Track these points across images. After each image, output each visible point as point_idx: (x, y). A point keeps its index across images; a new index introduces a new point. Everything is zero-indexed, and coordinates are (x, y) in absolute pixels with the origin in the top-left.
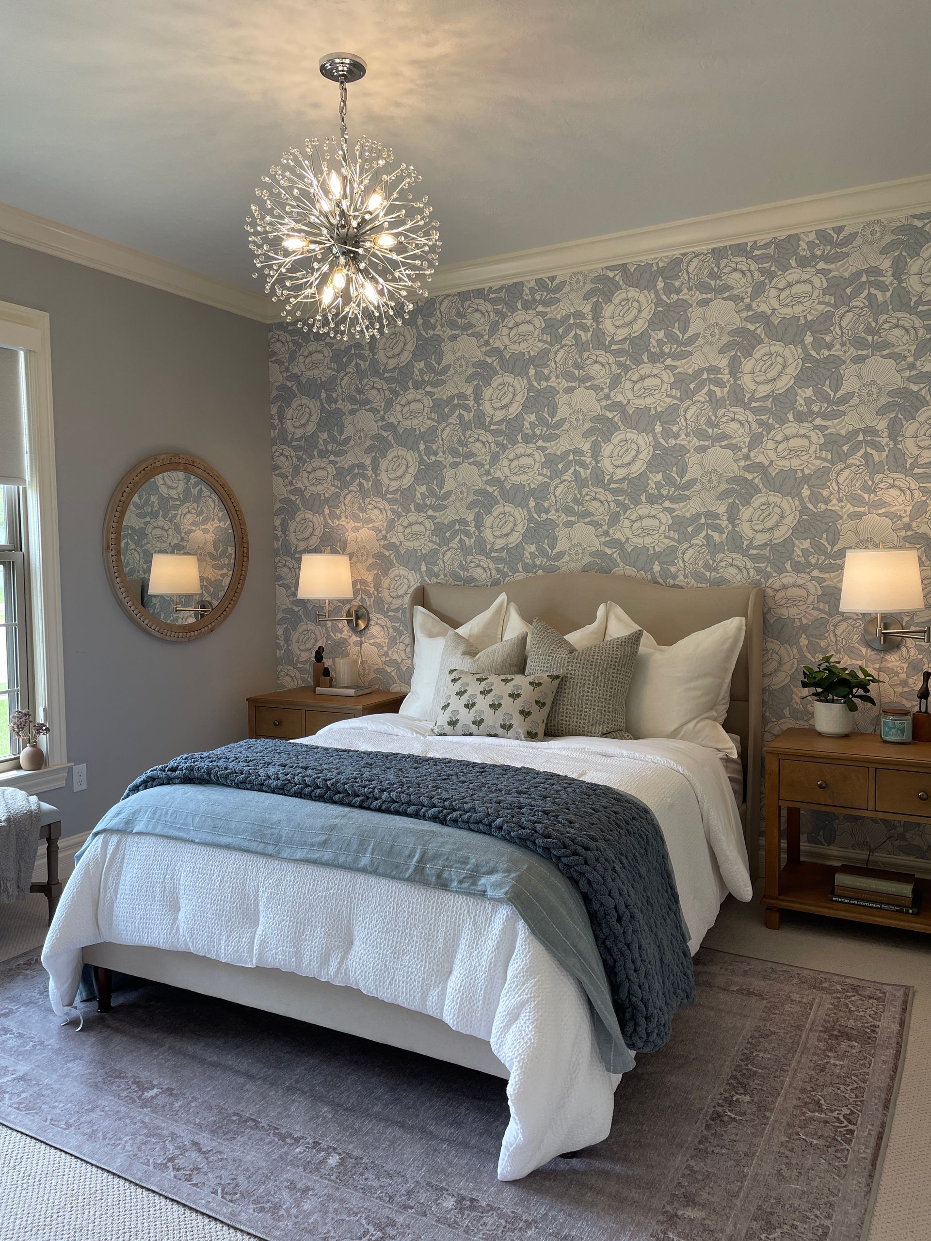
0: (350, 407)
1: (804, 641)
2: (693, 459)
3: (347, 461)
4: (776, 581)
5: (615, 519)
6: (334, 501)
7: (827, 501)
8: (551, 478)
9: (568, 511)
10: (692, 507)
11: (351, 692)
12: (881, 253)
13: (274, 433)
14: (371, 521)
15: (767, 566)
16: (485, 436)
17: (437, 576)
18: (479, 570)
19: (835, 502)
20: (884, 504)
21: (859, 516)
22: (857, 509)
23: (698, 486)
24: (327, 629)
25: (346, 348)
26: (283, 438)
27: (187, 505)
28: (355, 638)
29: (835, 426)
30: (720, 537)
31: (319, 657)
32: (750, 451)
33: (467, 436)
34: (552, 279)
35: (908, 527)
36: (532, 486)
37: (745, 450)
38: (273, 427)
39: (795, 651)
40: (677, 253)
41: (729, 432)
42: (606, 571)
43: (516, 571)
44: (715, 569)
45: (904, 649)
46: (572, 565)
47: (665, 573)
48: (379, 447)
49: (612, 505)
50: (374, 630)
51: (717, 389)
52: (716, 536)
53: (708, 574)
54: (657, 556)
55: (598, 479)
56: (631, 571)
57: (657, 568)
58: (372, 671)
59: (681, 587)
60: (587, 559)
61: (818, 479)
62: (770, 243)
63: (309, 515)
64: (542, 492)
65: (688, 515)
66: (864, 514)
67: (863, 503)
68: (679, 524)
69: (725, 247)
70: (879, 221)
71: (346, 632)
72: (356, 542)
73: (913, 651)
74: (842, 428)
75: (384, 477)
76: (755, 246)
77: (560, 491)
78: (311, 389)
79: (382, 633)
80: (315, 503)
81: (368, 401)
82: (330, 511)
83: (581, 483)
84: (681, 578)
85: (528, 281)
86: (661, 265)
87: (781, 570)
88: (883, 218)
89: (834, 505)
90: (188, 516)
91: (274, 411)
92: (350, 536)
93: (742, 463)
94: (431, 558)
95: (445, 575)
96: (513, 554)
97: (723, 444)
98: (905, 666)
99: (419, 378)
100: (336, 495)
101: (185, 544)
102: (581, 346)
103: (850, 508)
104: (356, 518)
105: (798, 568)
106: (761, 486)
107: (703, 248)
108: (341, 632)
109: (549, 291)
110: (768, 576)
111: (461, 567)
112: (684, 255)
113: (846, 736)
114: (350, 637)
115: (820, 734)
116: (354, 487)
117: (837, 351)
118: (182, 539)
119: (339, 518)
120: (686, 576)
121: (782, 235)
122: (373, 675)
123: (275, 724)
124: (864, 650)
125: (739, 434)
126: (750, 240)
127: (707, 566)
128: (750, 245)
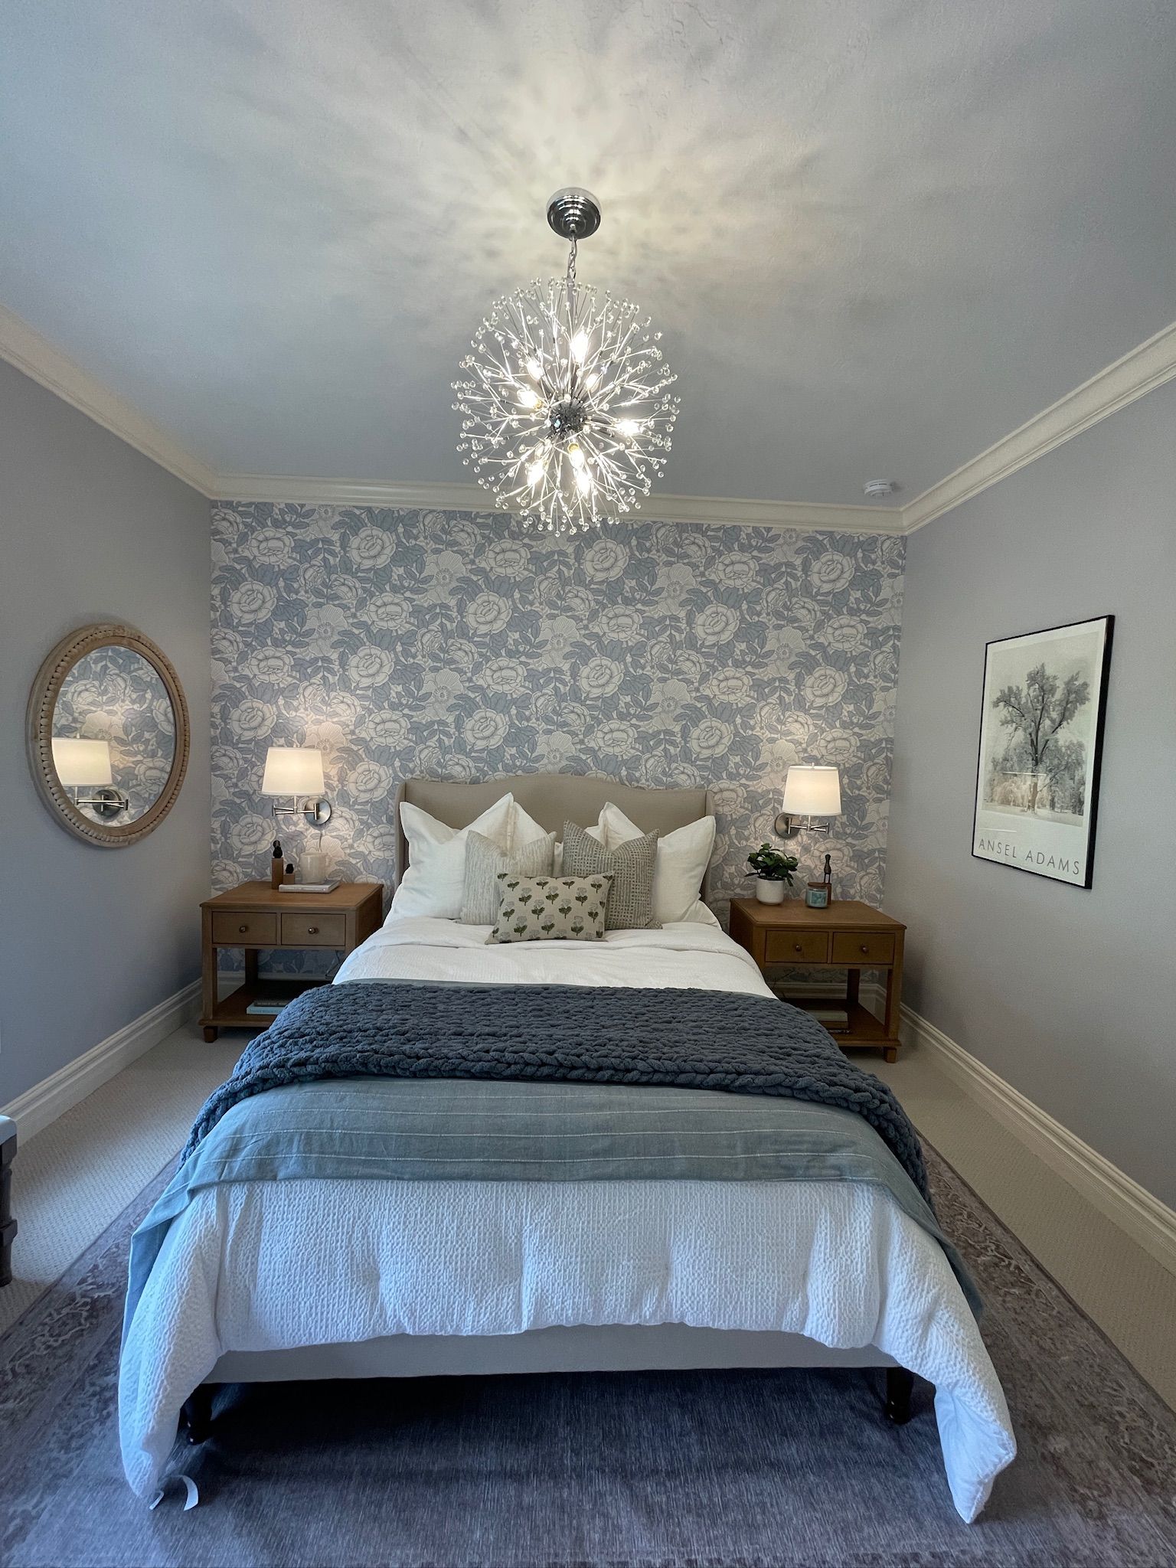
0: (314, 599)
1: (733, 831)
2: (656, 687)
3: (310, 653)
4: (715, 786)
5: (589, 730)
6: (291, 692)
7: (753, 728)
8: (532, 690)
9: (547, 720)
10: (653, 726)
12: (796, 553)
13: (215, 615)
14: (337, 714)
15: (709, 775)
16: (468, 646)
17: (412, 772)
18: (458, 768)
19: (758, 729)
20: (790, 733)
21: (772, 741)
22: (773, 735)
23: (659, 709)
24: (277, 822)
25: (311, 540)
26: (227, 621)
27: (84, 682)
28: (313, 831)
29: (762, 674)
30: (675, 751)
31: (278, 853)
32: (700, 685)
33: (449, 644)
35: (805, 750)
36: (514, 696)
37: (696, 684)
38: (214, 608)
39: (727, 839)
40: (649, 520)
41: (685, 668)
42: (581, 774)
43: (495, 770)
44: (671, 776)
45: (799, 836)
46: (550, 767)
47: (631, 778)
48: (348, 643)
49: (588, 719)
50: (337, 823)
51: (676, 634)
52: (672, 749)
53: (664, 779)
54: (625, 762)
55: (576, 695)
56: (602, 775)
57: (624, 773)
58: (333, 862)
59: (643, 789)
60: (564, 763)
61: (748, 711)
62: (720, 528)
63: (258, 704)
64: (523, 703)
65: (650, 731)
66: (777, 739)
67: (778, 732)
68: (643, 738)
69: (687, 524)
70: (795, 530)
71: (301, 825)
72: (318, 735)
73: (805, 838)
74: (765, 676)
75: (353, 674)
76: (708, 528)
77: (542, 702)
78: (265, 575)
79: (347, 826)
80: (268, 693)
81: (336, 597)
82: (286, 702)
83: (561, 697)
84: (644, 781)
86: (635, 526)
87: (720, 778)
88: (798, 528)
89: (757, 732)
90: (85, 694)
91: (216, 592)
92: (310, 729)
93: (694, 694)
94: (407, 755)
95: (422, 772)
96: (493, 757)
97: (680, 677)
98: (799, 849)
99: (397, 583)
100: (294, 688)
101: (78, 725)
102: (564, 581)
103: (768, 735)
104: (317, 710)
105: (731, 777)
106: (707, 713)
107: (670, 521)
108: (296, 824)
110: (710, 782)
111: (439, 763)
112: (654, 522)
113: (778, 905)
114: (307, 830)
115: (761, 903)
116: (317, 680)
117: (763, 618)
118: (75, 720)
119: (296, 710)
120: (647, 780)
121: (729, 524)
123: (241, 931)
124: (773, 837)
125: (693, 672)
127: (664, 773)
128: (705, 526)
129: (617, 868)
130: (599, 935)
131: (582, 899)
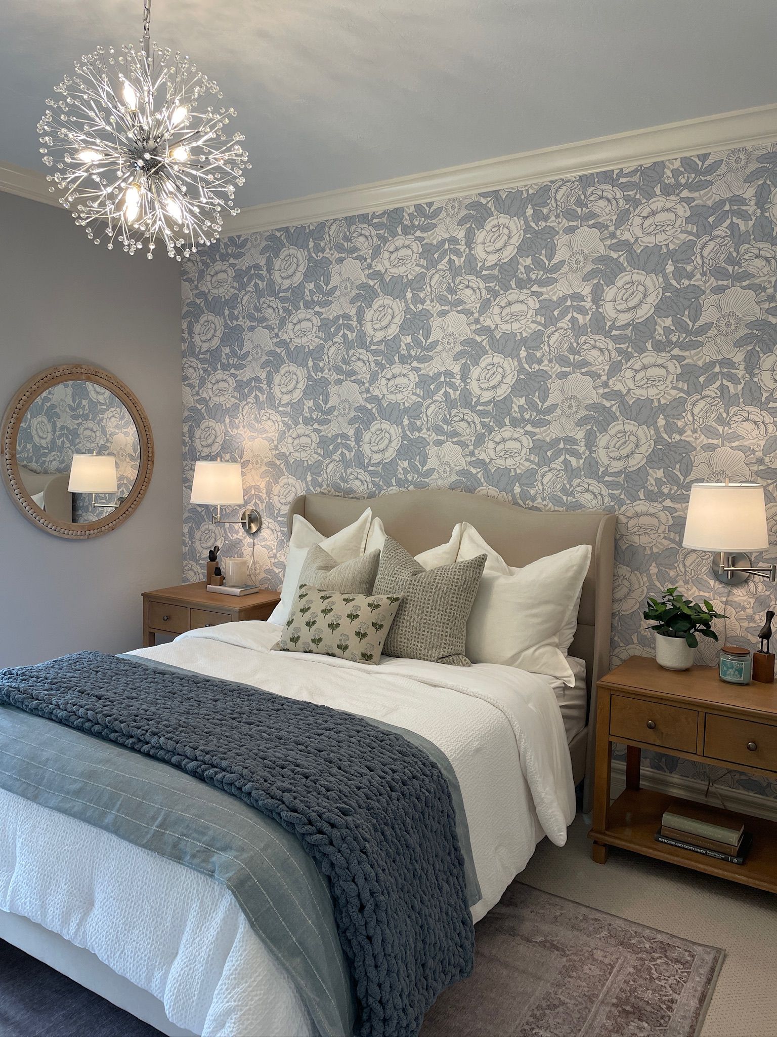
0: (249, 323)
1: (654, 570)
2: (554, 385)
3: (246, 374)
4: (630, 508)
5: (480, 440)
6: (233, 411)
7: (681, 432)
8: (424, 398)
9: (438, 430)
10: (552, 432)
11: (237, 591)
12: (745, 181)
13: (184, 347)
14: (265, 431)
15: (621, 494)
16: (366, 355)
17: (321, 486)
18: (358, 483)
19: (689, 433)
20: (738, 437)
21: (711, 448)
22: (710, 441)
23: (558, 412)
24: (225, 530)
25: (246, 268)
26: (192, 351)
27: (112, 409)
28: (249, 540)
29: (693, 357)
30: (578, 462)
31: (213, 556)
32: (609, 379)
33: (350, 354)
34: (430, 205)
35: (761, 461)
36: (407, 405)
37: (604, 378)
38: (183, 340)
39: (645, 579)
40: (546, 180)
41: (590, 359)
42: (471, 490)
43: (389, 485)
44: (572, 494)
45: (751, 584)
46: (440, 482)
47: (525, 496)
48: (273, 363)
49: (479, 426)
50: (265, 533)
51: (580, 317)
52: (573, 461)
53: (565, 498)
54: (518, 478)
55: (466, 400)
56: (493, 491)
57: (517, 489)
58: (262, 571)
59: (538, 509)
60: (454, 478)
61: (675, 408)
62: (636, 171)
63: (212, 423)
64: (414, 411)
65: (548, 439)
66: (718, 446)
67: (717, 435)
68: (539, 448)
69: (592, 174)
70: (744, 149)
71: (241, 534)
72: (252, 451)
73: (760, 587)
74: (699, 359)
75: (276, 391)
76: (621, 173)
77: (432, 411)
78: (216, 306)
79: (272, 536)
80: (217, 413)
81: (264, 319)
82: (230, 420)
83: (450, 403)
84: (540, 500)
85: (408, 207)
86: (531, 191)
87: (635, 498)
88: (748, 145)
89: (688, 436)
90: (113, 419)
91: (185, 326)
92: (247, 444)
93: (601, 391)
94: (316, 468)
95: (328, 486)
96: (389, 468)
97: (584, 370)
98: (752, 601)
99: (309, 298)
100: (236, 407)
101: (109, 445)
102: (455, 271)
103: (704, 440)
104: (251, 427)
105: (651, 497)
106: (618, 414)
107: (571, 176)
108: (237, 533)
109: (427, 217)
110: (621, 503)
111: (342, 478)
112: (553, 182)
113: (686, 671)
114: (244, 538)
115: (662, 668)
116: (251, 399)
117: (697, 280)
118: (107, 440)
119: (238, 428)
120: (544, 499)
121: (647, 163)
122: (263, 575)
123: (164, 619)
124: (712, 582)
125: (598, 361)
126: (615, 167)
127: (564, 490)
128: (616, 172)
129: (410, 590)
130: (367, 658)
131: (352, 617)
